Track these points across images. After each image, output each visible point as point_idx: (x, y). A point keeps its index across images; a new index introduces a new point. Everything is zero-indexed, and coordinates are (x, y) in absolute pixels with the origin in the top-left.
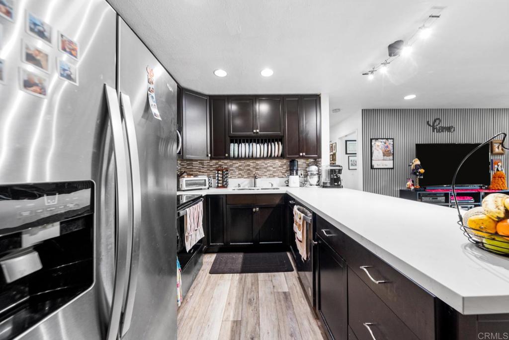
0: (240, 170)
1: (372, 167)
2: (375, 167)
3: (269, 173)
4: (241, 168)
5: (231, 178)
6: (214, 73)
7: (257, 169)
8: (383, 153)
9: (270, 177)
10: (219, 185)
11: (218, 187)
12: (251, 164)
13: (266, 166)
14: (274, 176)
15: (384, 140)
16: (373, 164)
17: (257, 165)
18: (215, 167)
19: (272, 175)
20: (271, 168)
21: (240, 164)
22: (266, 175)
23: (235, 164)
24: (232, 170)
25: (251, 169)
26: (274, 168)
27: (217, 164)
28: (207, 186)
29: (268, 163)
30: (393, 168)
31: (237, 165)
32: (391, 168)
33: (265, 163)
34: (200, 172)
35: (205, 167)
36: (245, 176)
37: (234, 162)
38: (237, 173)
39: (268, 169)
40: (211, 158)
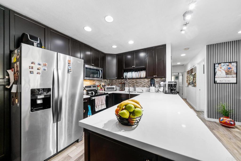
0: (130, 83)
1: (215, 82)
2: (217, 82)
3: (142, 85)
5: (126, 87)
6: (112, 47)
7: (137, 83)
8: (226, 73)
9: (142, 87)
11: (120, 90)
12: (134, 81)
14: (144, 87)
15: (227, 64)
16: (216, 80)
17: (137, 81)
18: (120, 82)
19: (144, 86)
20: (143, 83)
21: (130, 81)
22: (141, 86)
24: (127, 83)
25: (134, 83)
26: (144, 83)
27: (121, 81)
28: (115, 90)
29: (142, 80)
30: (237, 83)
32: (235, 83)
34: (115, 84)
35: (117, 82)
36: (132, 86)
38: (129, 85)
39: (142, 83)
40: (117, 79)
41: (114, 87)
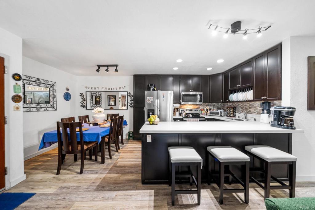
0: (242, 108)
3: (257, 111)
4: (242, 107)
5: (237, 112)
7: (250, 108)
9: (257, 114)
10: (232, 116)
11: (228, 116)
12: (247, 105)
13: (255, 106)
17: (250, 105)
21: (242, 104)
22: (255, 112)
23: (239, 104)
24: (238, 108)
25: (247, 108)
27: (232, 104)
29: (257, 104)
31: (240, 105)
33: (255, 104)
37: (239, 103)
38: (240, 110)
39: (256, 108)
40: (223, 102)
41: (219, 112)
